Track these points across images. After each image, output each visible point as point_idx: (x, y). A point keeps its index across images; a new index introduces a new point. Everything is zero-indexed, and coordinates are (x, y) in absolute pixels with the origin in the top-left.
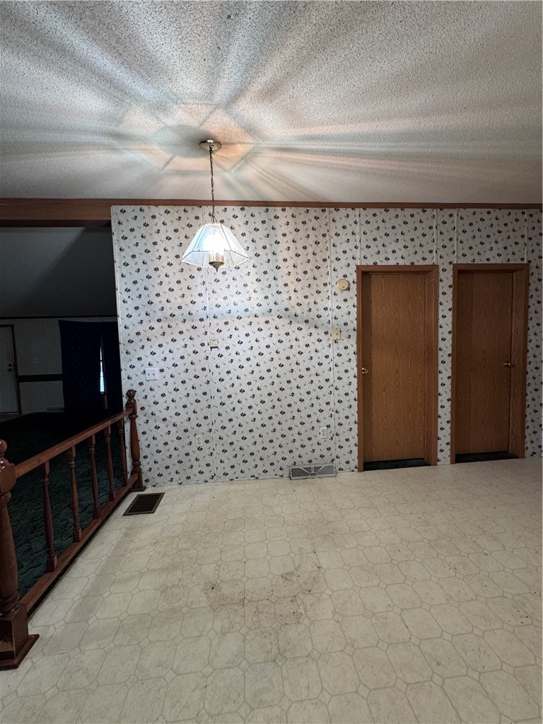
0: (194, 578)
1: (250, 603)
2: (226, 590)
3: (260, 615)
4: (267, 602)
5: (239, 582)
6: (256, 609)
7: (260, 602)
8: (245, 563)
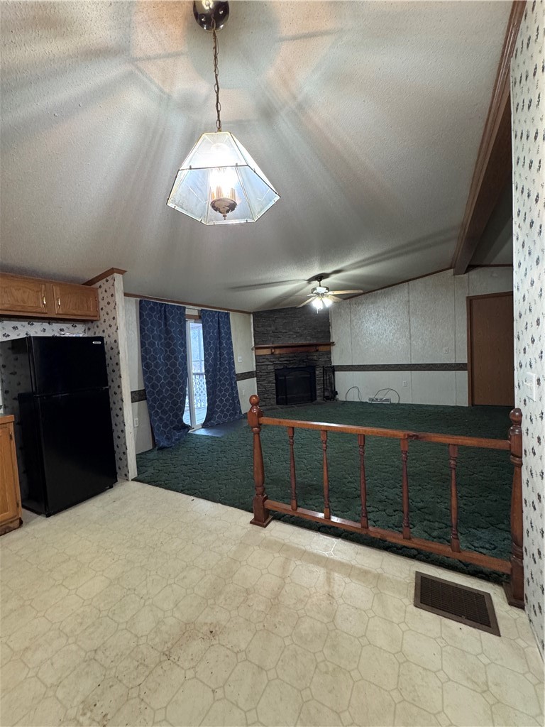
0: (241, 620)
1: (158, 661)
2: (196, 646)
3: (136, 664)
4: (139, 681)
5: (193, 664)
6: (146, 663)
7: (147, 673)
8: (213, 691)
